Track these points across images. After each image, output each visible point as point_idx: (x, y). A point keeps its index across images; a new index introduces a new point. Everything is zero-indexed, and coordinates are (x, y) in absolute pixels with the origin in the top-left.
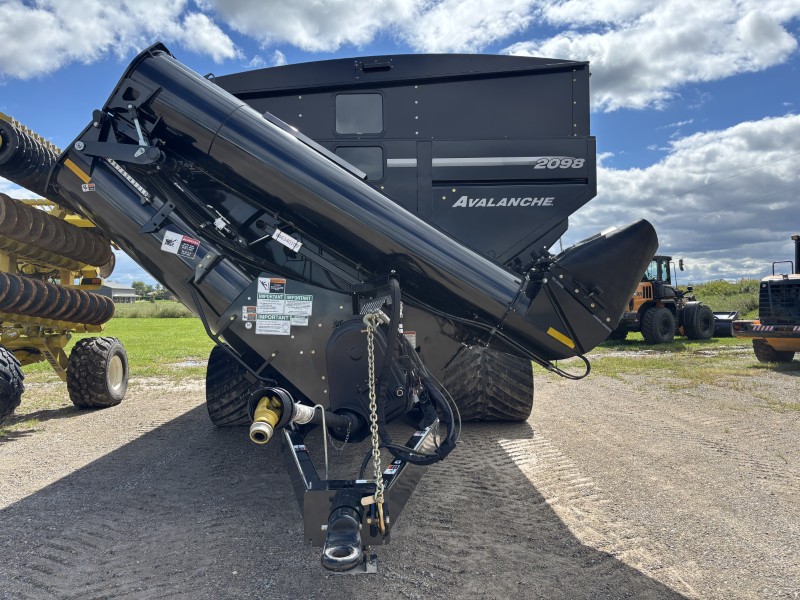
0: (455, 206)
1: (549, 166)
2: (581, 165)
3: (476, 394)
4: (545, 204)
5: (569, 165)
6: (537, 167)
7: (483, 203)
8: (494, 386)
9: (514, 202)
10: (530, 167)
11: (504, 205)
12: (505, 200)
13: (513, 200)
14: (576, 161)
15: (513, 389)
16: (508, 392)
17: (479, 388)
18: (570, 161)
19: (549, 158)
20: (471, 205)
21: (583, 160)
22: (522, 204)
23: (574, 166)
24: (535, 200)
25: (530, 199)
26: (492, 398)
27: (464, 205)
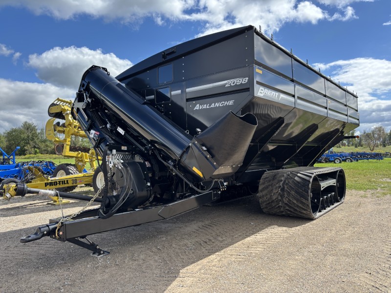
0: (195, 109)
1: (232, 85)
2: (247, 81)
3: (278, 201)
4: (230, 104)
5: (241, 82)
6: (226, 86)
7: (205, 107)
8: (287, 197)
9: (217, 105)
10: (224, 86)
11: (213, 106)
12: (213, 104)
13: (217, 104)
14: (244, 80)
15: (297, 200)
16: (295, 202)
17: (279, 198)
18: (241, 80)
19: (237, 79)
20: (200, 108)
21: (247, 78)
22: (220, 105)
23: (243, 82)
24: (226, 103)
25: (224, 102)
26: (286, 204)
27: (198, 108)
